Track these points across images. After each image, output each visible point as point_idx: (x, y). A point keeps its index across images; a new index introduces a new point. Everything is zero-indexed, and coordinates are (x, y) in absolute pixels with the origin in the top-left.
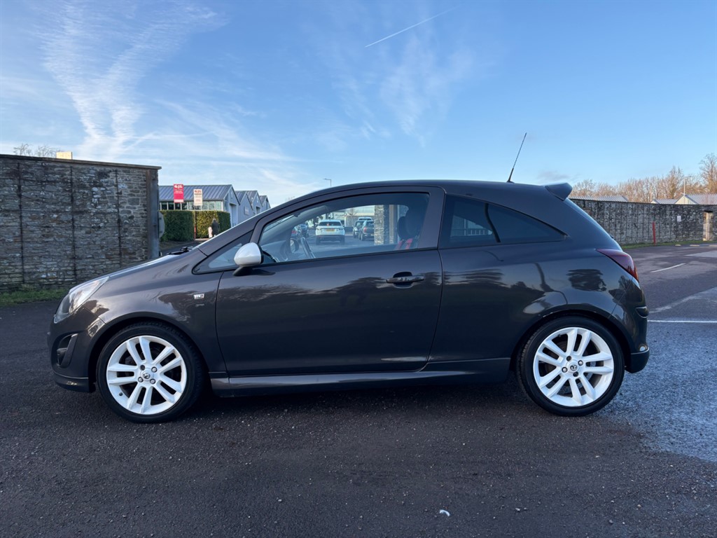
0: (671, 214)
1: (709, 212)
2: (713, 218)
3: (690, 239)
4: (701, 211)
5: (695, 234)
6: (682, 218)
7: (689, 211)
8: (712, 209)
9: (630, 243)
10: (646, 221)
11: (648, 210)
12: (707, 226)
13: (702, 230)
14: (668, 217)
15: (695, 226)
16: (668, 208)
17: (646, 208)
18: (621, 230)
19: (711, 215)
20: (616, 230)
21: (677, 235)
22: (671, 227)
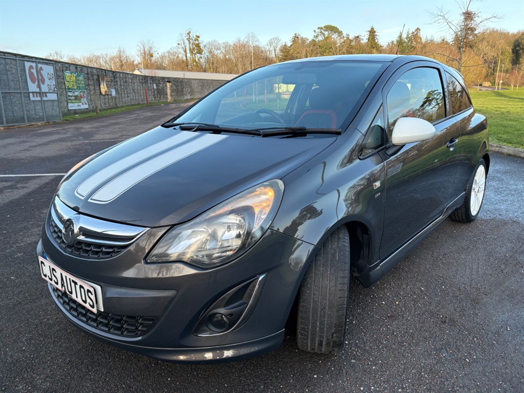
0: (151, 84)
1: (169, 82)
2: (171, 86)
3: (161, 101)
4: (165, 81)
5: (163, 97)
6: (157, 86)
7: (159, 81)
8: (171, 80)
9: (133, 103)
10: (139, 87)
11: (139, 80)
12: (169, 91)
13: (167, 94)
14: (149, 85)
15: (163, 92)
16: (149, 79)
17: (138, 78)
18: (127, 94)
19: (170, 84)
20: (125, 94)
21: (155, 98)
22: (151, 92)
